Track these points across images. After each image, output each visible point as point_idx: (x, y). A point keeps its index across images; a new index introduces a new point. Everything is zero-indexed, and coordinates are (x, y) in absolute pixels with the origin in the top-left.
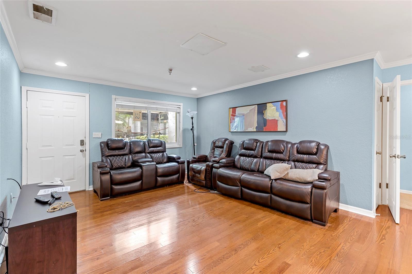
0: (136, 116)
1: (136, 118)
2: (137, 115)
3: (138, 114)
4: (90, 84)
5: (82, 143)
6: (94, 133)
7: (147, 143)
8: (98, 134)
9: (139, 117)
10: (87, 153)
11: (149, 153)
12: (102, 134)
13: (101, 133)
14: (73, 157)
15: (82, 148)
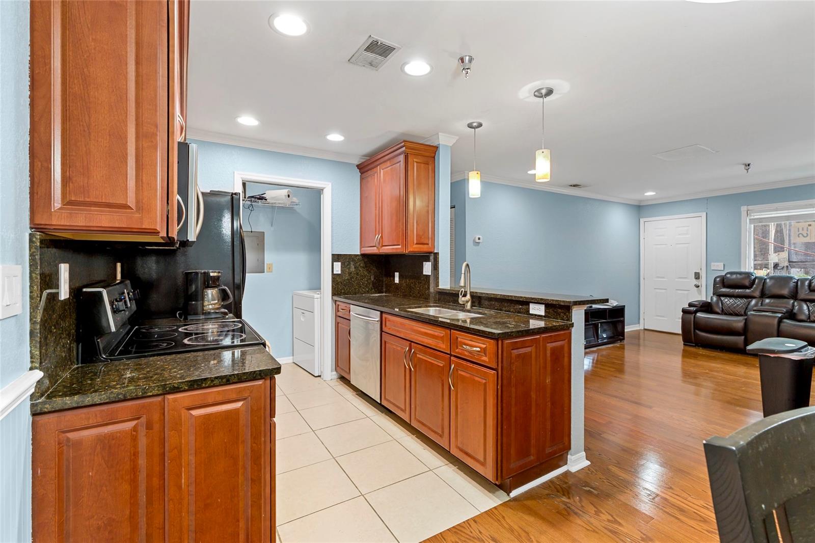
0: (800, 232)
1: (799, 237)
2: (803, 230)
3: (805, 229)
4: (707, 199)
5: (697, 276)
6: (712, 263)
7: (807, 283)
8: (720, 266)
9: (807, 234)
10: (703, 289)
11: (805, 301)
12: (724, 265)
13: (722, 264)
14: (686, 292)
15: (695, 282)
